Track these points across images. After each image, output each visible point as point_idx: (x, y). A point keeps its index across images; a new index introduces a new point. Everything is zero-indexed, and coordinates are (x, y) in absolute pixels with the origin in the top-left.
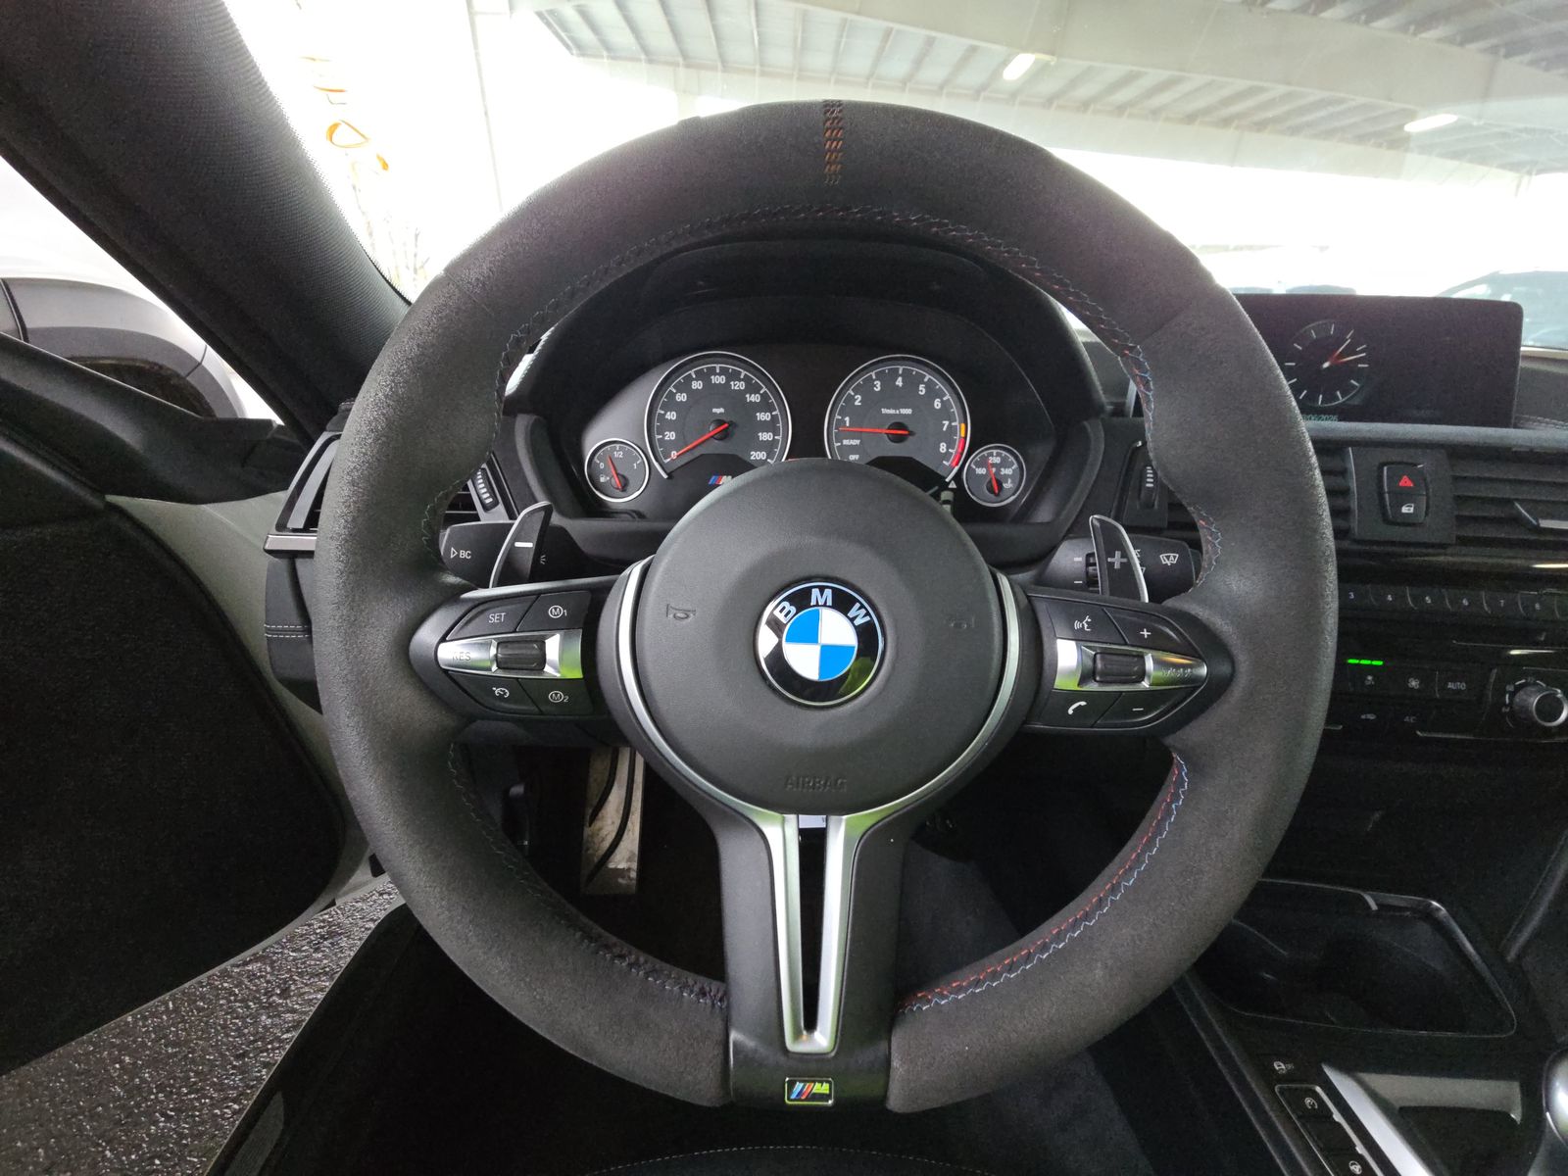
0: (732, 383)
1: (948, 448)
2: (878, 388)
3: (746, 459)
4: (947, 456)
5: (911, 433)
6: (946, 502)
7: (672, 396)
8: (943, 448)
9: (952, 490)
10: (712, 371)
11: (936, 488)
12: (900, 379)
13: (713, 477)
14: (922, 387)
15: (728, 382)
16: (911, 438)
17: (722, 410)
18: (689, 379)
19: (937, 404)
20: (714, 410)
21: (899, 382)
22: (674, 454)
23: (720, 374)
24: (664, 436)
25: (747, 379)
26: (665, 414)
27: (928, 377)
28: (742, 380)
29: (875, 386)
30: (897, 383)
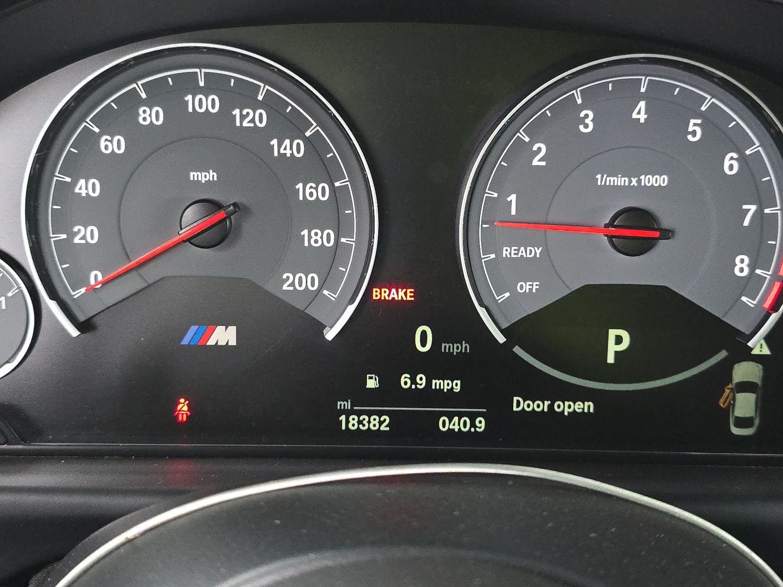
0: (237, 112)
1: (752, 267)
2: (588, 127)
3: (270, 288)
4: (751, 284)
5: (667, 234)
6: (746, 387)
7: (89, 140)
8: (742, 266)
9: (759, 359)
10: (189, 84)
11: (723, 354)
12: (642, 104)
13: (193, 329)
14: (695, 125)
15: (226, 108)
16: (662, 243)
17: (212, 175)
18: (132, 102)
19: (730, 164)
20: (193, 175)
21: (640, 112)
22: (96, 276)
23: (206, 92)
24: (72, 235)
25: (271, 105)
26: (75, 182)
27: (709, 101)
28: (262, 105)
29: (582, 121)
30: (635, 116)
